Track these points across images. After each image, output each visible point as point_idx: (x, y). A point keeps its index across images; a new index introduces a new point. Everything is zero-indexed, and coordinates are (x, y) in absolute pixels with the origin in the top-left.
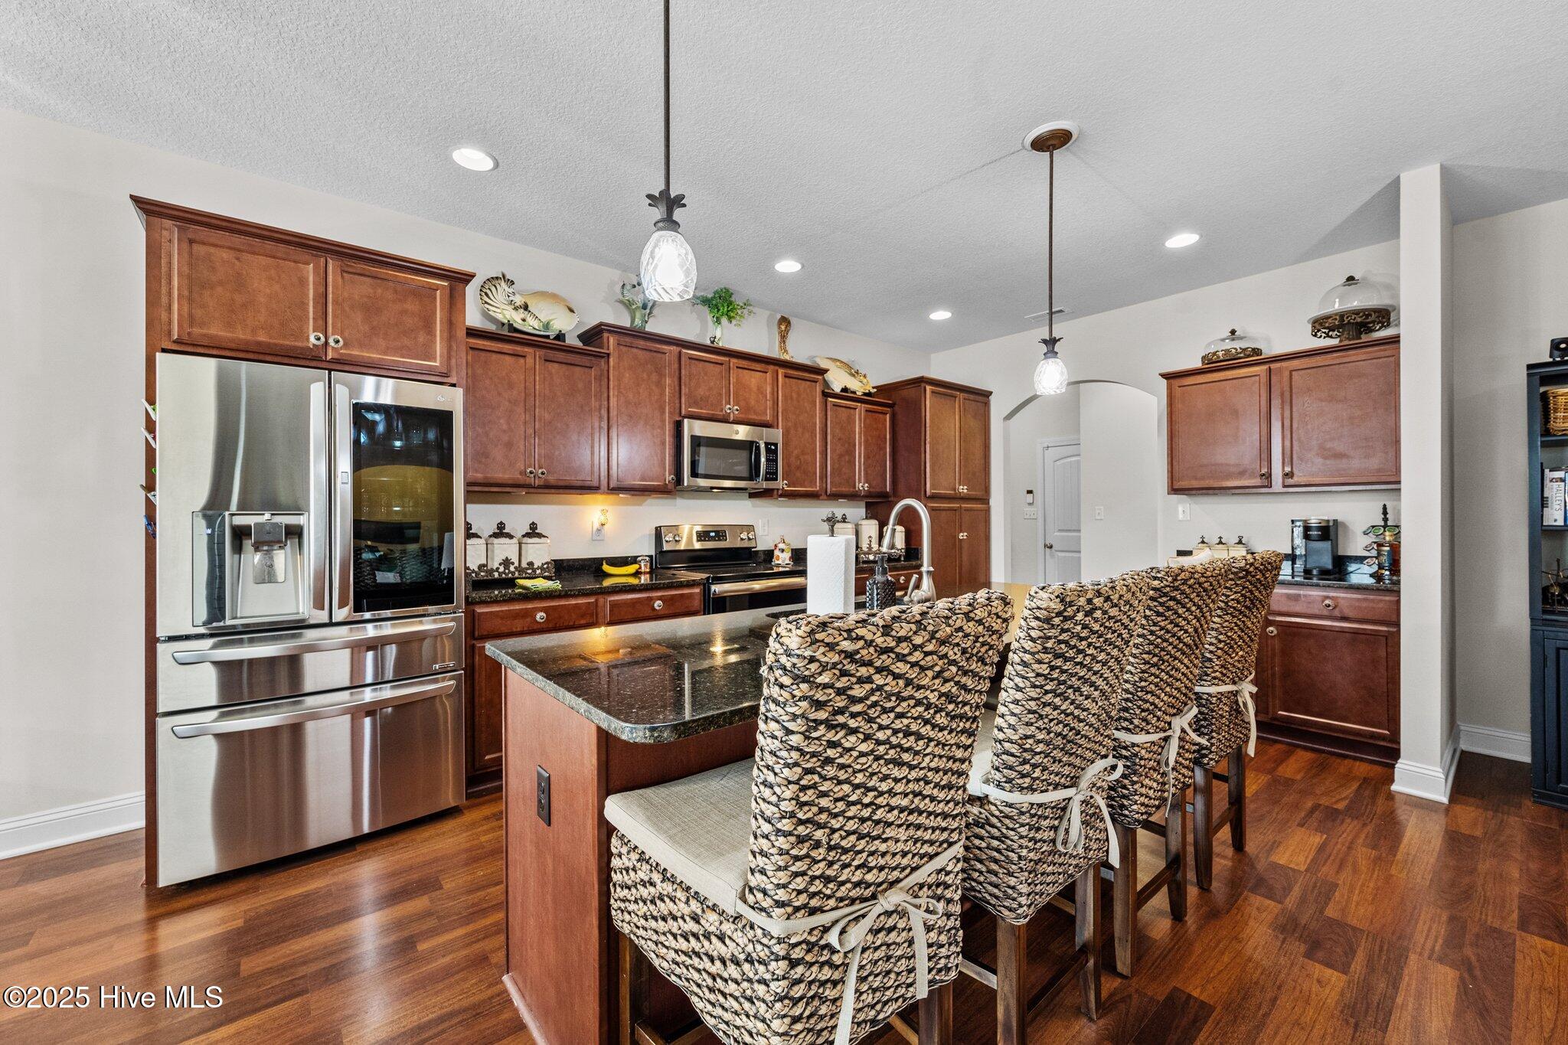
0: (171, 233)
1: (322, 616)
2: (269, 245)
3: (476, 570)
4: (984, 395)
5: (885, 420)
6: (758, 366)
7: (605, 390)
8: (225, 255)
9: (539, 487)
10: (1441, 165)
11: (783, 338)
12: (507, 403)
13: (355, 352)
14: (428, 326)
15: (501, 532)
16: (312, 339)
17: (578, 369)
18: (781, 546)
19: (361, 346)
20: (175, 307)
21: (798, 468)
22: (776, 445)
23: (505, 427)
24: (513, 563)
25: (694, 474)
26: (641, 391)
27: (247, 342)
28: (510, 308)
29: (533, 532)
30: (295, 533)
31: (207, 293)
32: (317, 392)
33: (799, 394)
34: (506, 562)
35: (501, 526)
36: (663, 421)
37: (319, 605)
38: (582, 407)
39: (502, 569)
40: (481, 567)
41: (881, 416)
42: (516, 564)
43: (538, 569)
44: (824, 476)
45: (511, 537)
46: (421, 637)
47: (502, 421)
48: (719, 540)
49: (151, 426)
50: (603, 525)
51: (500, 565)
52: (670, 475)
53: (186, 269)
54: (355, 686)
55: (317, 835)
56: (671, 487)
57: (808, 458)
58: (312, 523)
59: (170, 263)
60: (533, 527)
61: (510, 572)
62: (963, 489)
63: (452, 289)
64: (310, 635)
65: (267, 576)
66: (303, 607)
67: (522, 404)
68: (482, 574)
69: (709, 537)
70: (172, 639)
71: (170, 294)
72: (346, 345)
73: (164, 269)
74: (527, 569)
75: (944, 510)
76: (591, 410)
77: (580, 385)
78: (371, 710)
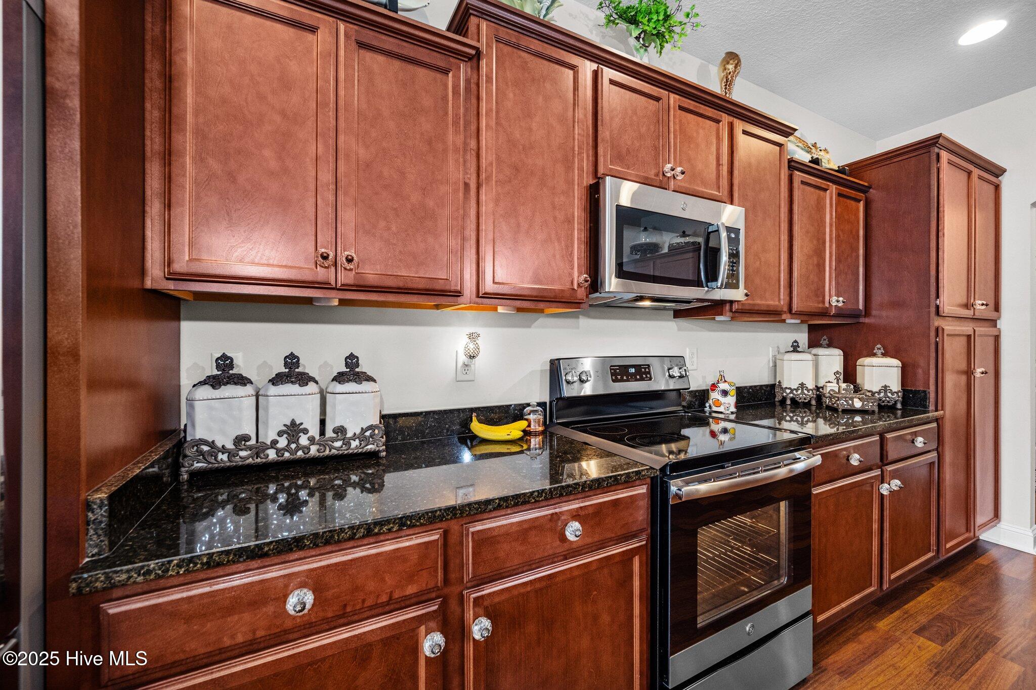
3: (230, 446)
4: (995, 175)
5: (858, 209)
6: (708, 111)
9: (347, 287)
12: (278, 118)
15: (289, 373)
17: (421, 72)
18: (723, 386)
21: (757, 271)
23: (273, 164)
24: (305, 431)
25: (621, 272)
26: (534, 126)
29: (351, 373)
34: (293, 430)
35: (292, 361)
36: (570, 183)
38: (430, 143)
39: (283, 442)
40: (241, 441)
41: (853, 203)
42: (314, 431)
43: (354, 437)
45: (308, 382)
47: (267, 153)
48: (642, 379)
50: (472, 357)
51: (280, 434)
52: (580, 274)
56: (581, 293)
60: (353, 362)
61: (298, 448)
67: (310, 123)
68: (243, 454)
69: (628, 374)
74: (333, 440)
76: (445, 151)
77: (427, 102)
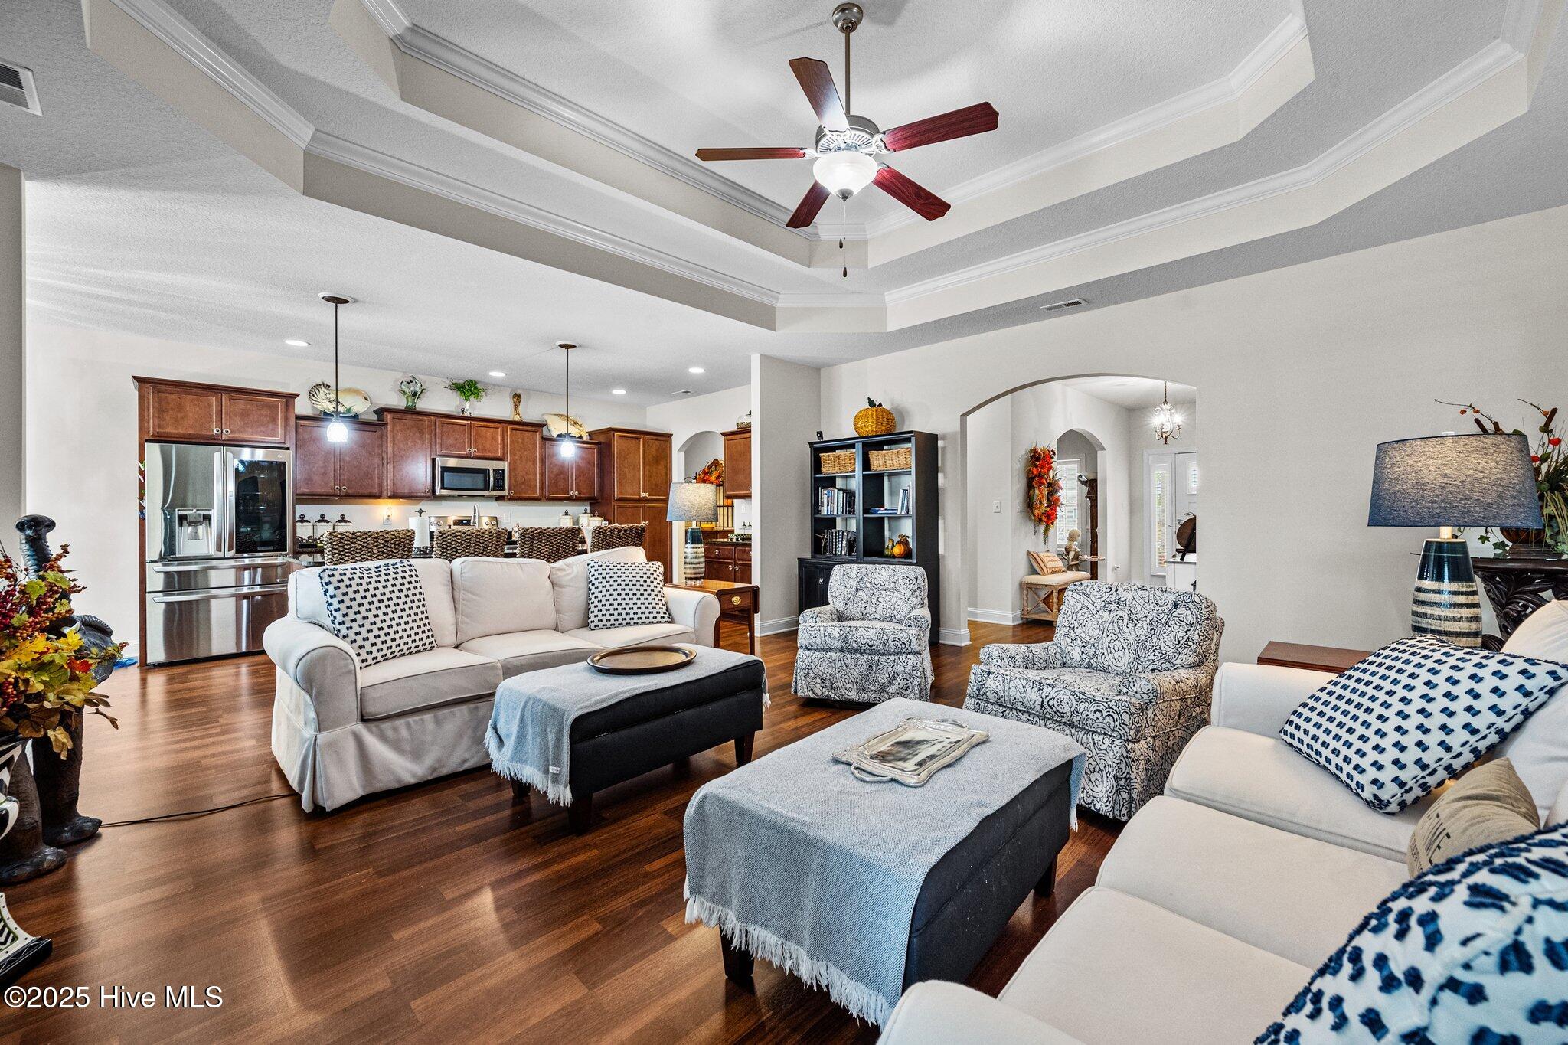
0: (148, 388)
1: (221, 555)
2: (194, 391)
4: (668, 437)
5: (594, 453)
6: (492, 425)
7: (384, 443)
8: (174, 396)
9: (343, 496)
10: (761, 355)
11: (516, 406)
13: (236, 435)
14: (274, 420)
15: (323, 519)
16: (215, 431)
19: (239, 432)
20: (151, 421)
21: (523, 483)
22: (503, 470)
23: (322, 465)
25: (443, 488)
26: (409, 442)
27: (184, 434)
28: (327, 401)
29: (343, 519)
30: (207, 518)
31: (165, 414)
32: (218, 456)
33: (523, 440)
34: (323, 534)
35: (323, 516)
37: (219, 549)
38: (370, 453)
40: (309, 537)
41: (591, 449)
44: (542, 488)
45: (328, 522)
46: (274, 566)
47: (320, 462)
49: (142, 473)
50: (389, 516)
52: (426, 489)
53: (156, 405)
54: (238, 586)
55: (217, 649)
56: (431, 495)
57: (531, 477)
58: (215, 514)
59: (149, 402)
60: (343, 517)
62: (644, 495)
63: (287, 402)
64: (214, 563)
65: (195, 537)
66: (212, 551)
69: (462, 523)
70: (152, 561)
71: (149, 416)
72: (232, 432)
73: (146, 405)
75: (630, 507)
77: (369, 441)
78: (246, 596)
